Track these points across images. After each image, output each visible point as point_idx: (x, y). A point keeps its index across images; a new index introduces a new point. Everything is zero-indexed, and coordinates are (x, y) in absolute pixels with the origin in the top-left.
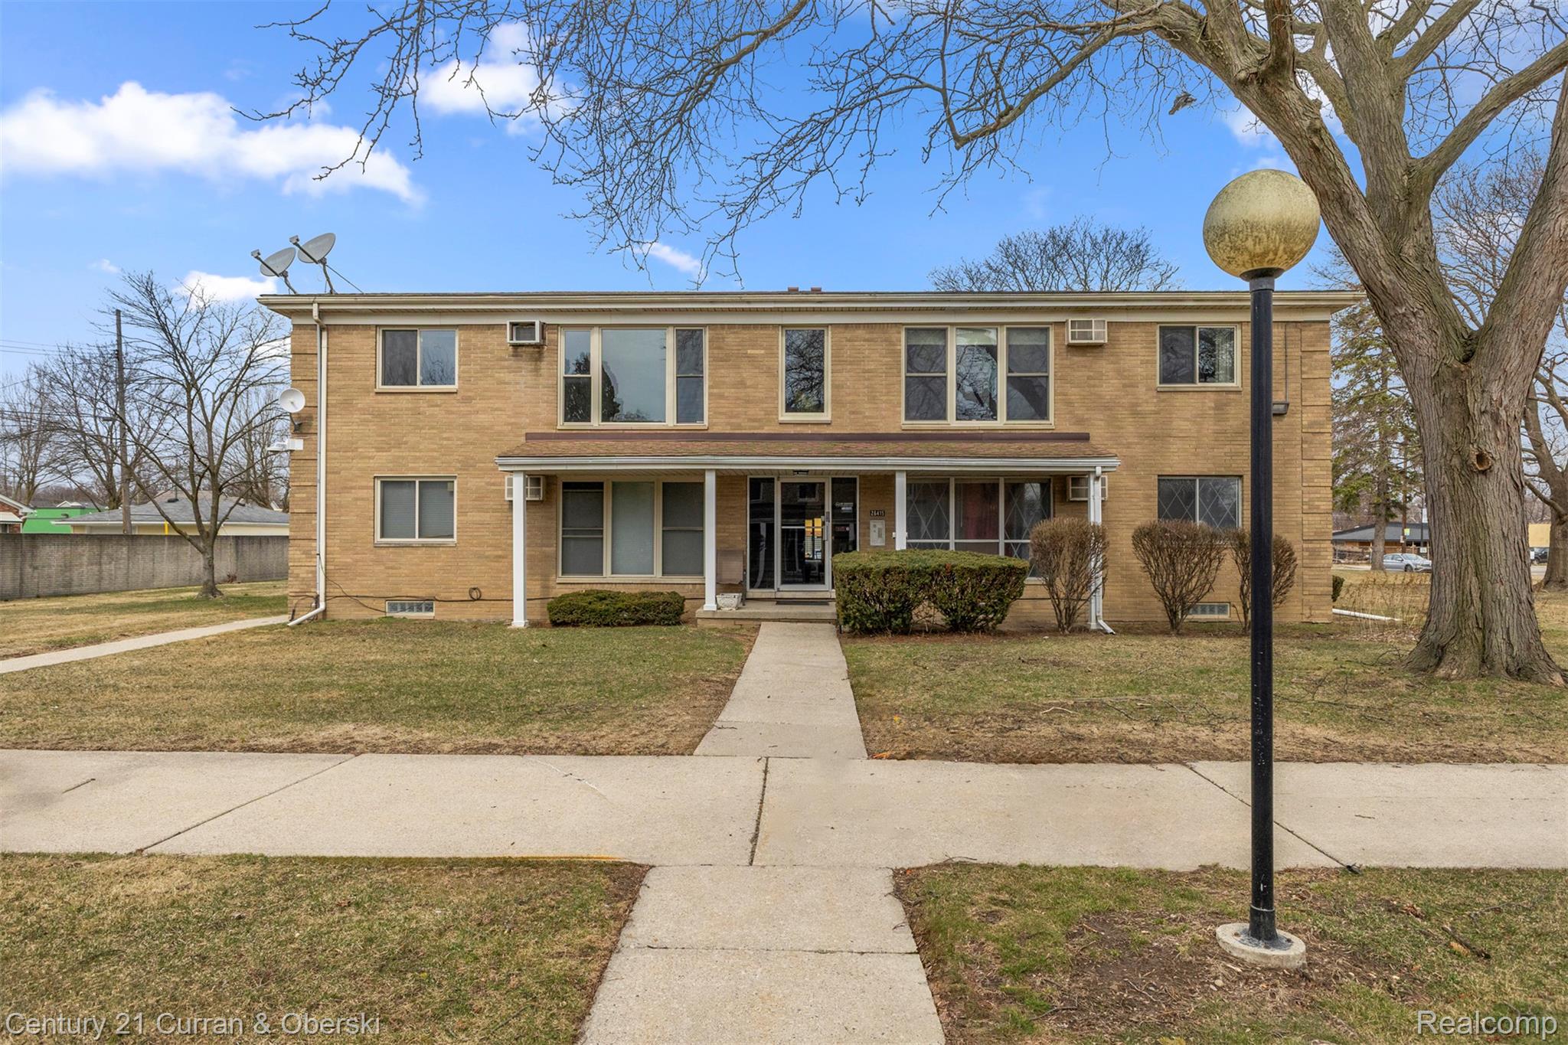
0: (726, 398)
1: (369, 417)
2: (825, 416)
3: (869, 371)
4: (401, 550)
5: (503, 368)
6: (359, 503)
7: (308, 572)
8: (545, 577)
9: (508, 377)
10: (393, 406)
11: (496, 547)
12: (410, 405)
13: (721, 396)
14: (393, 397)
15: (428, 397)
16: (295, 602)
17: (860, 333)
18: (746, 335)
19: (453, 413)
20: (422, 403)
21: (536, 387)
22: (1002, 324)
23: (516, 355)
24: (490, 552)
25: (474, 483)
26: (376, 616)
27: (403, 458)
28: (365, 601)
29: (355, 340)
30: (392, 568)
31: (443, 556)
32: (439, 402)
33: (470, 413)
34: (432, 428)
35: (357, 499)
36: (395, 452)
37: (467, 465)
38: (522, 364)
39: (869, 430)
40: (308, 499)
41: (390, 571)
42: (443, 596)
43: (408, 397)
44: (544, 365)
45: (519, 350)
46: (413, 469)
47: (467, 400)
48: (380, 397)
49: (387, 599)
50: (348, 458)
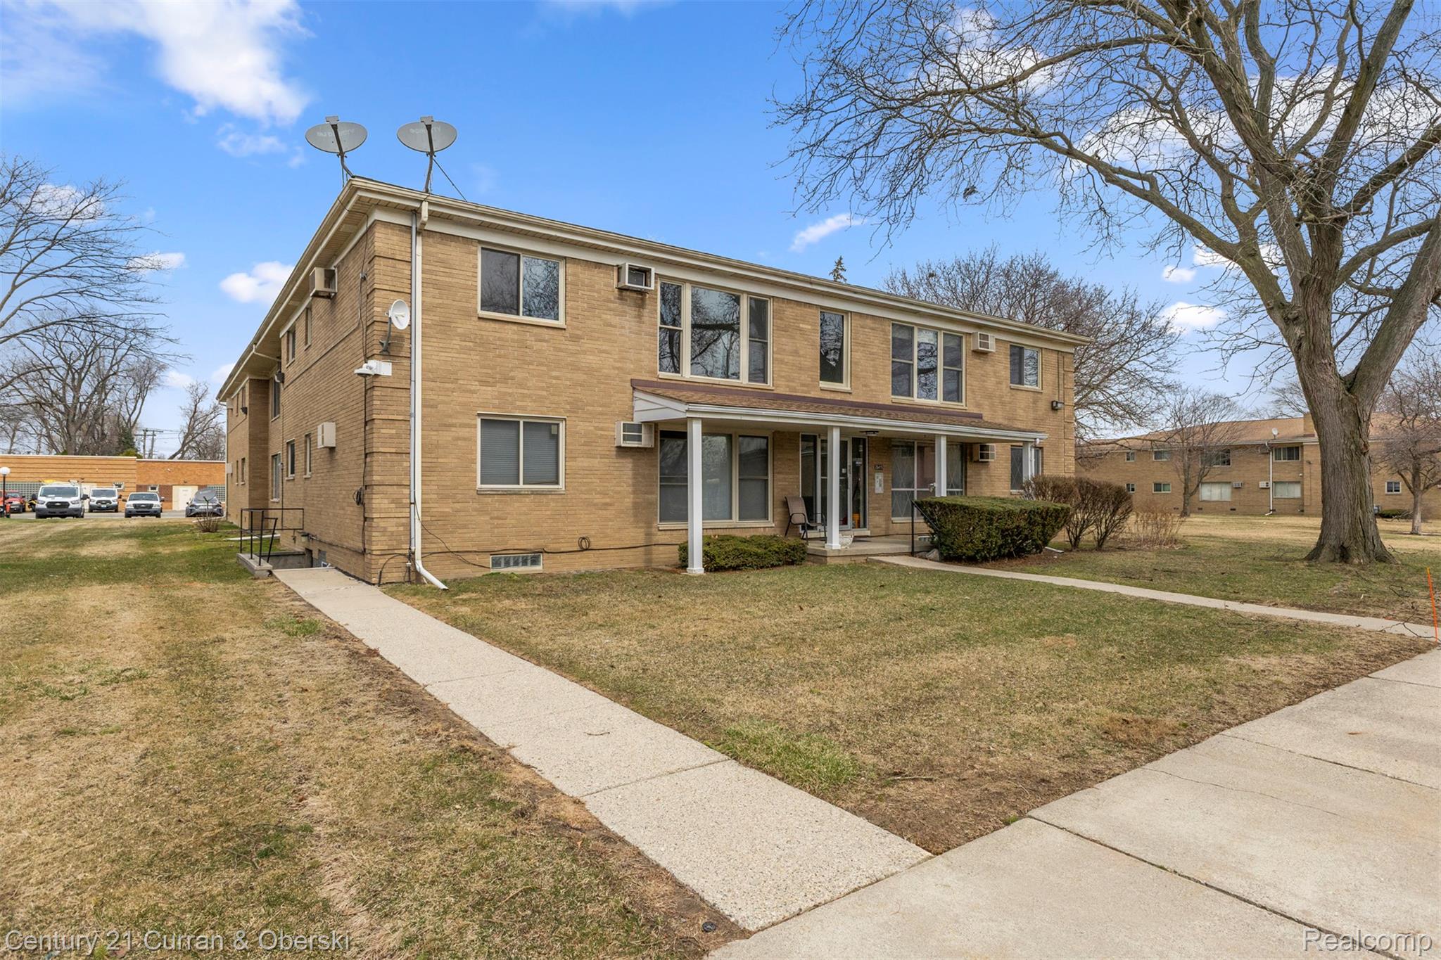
0: (786, 364)
1: (471, 344)
2: (844, 386)
3: (873, 354)
4: (508, 498)
5: (610, 310)
6: (459, 443)
7: (398, 525)
8: (649, 524)
9: (616, 320)
10: (498, 335)
11: (605, 494)
12: (516, 337)
13: (782, 362)
14: (497, 326)
15: (536, 330)
16: (382, 561)
17: (869, 322)
18: (799, 310)
19: (560, 350)
20: (530, 336)
21: (638, 333)
22: (941, 329)
23: (621, 298)
24: (599, 500)
25: (583, 427)
26: (480, 573)
27: (511, 394)
28: (469, 557)
29: (453, 252)
30: (498, 518)
31: (552, 504)
32: (547, 337)
33: (578, 353)
34: (541, 364)
35: (458, 439)
36: (500, 388)
37: (575, 407)
38: (627, 308)
39: (874, 401)
40: (398, 436)
41: (496, 522)
42: (551, 547)
43: (515, 327)
44: (646, 312)
45: (624, 293)
46: (520, 408)
47: (575, 338)
48: (483, 324)
49: (491, 552)
50: (448, 390)
